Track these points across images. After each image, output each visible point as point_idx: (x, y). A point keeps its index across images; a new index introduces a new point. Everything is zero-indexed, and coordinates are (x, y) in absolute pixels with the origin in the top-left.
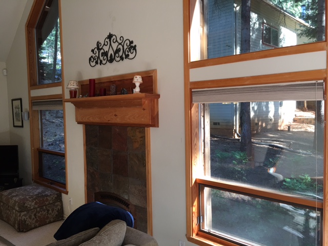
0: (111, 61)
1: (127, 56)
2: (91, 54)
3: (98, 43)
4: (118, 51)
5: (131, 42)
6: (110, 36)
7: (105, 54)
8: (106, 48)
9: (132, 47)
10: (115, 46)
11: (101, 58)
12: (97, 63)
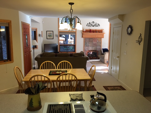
0: (93, 26)
1: (97, 26)
2: (87, 24)
3: (90, 22)
4: (95, 25)
5: (99, 24)
6: (93, 22)
7: (92, 25)
8: (92, 24)
9: (99, 25)
10: (95, 24)
11: (90, 25)
12: (89, 26)
